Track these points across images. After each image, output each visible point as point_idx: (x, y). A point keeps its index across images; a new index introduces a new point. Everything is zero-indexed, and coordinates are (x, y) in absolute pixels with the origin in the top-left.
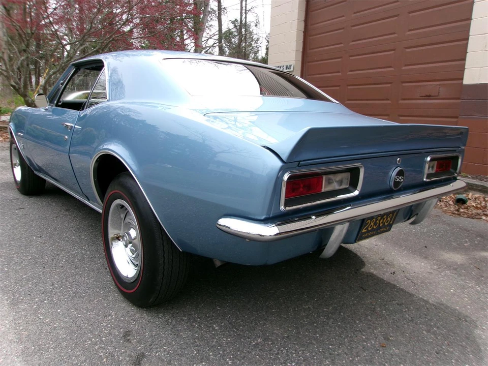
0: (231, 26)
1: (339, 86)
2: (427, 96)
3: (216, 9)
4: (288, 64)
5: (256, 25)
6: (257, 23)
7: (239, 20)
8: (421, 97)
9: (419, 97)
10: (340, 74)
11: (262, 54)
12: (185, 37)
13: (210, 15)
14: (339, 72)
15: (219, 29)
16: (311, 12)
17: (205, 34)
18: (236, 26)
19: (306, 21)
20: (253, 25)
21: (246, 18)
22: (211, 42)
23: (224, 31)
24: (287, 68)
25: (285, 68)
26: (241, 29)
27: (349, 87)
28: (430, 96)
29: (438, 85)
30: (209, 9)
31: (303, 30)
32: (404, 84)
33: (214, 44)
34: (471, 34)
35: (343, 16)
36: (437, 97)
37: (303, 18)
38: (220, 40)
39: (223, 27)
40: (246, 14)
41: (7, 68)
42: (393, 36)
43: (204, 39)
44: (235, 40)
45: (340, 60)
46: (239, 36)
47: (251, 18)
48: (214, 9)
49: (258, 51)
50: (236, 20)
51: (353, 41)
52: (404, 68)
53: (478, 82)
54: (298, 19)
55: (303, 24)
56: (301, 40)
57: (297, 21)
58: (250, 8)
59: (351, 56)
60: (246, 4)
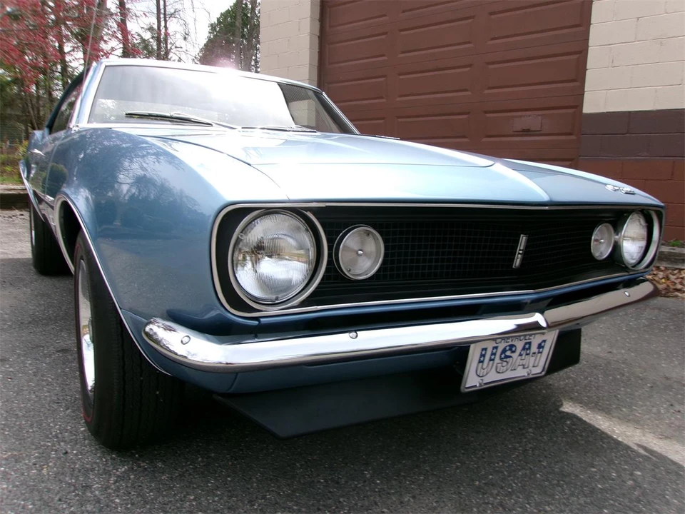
1: (383, 118)
2: (524, 131)
5: (185, 38)
6: (186, 34)
7: (156, 29)
8: (516, 133)
9: (513, 133)
10: (384, 100)
14: (382, 98)
16: (329, 8)
20: (179, 36)
21: (166, 26)
23: (132, 44)
27: (400, 120)
28: (528, 130)
29: (539, 115)
31: (318, 34)
32: (488, 115)
34: (590, 44)
35: (385, 15)
36: (537, 133)
37: (317, 16)
40: (166, 21)
42: (467, 46)
45: (383, 79)
50: (152, 28)
51: (402, 53)
52: (486, 92)
53: (605, 111)
54: (311, 17)
55: (317, 24)
56: (316, 50)
57: (309, 19)
58: (172, 11)
59: (400, 74)
60: (165, 6)
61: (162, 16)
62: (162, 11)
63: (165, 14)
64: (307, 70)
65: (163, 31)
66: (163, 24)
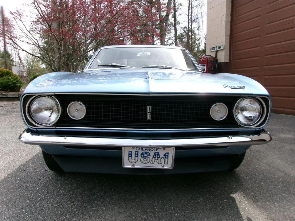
0: (183, 31)
1: (258, 56)
3: (173, 22)
4: (220, 45)
5: (198, 29)
6: (198, 27)
7: (187, 27)
10: (259, 48)
11: (202, 47)
12: (155, 39)
13: (170, 26)
14: (258, 47)
15: (175, 33)
16: (235, 8)
17: (166, 37)
18: (185, 31)
19: (232, 15)
20: (196, 29)
21: (191, 25)
22: (170, 42)
23: (178, 34)
24: (219, 48)
25: (218, 48)
26: (188, 32)
27: (266, 56)
30: (169, 23)
31: (230, 21)
33: (172, 42)
35: (260, 7)
37: (230, 13)
38: (176, 40)
39: (177, 32)
40: (191, 23)
41: (50, 60)
43: (166, 40)
44: (185, 40)
45: (258, 38)
46: (188, 37)
47: (194, 25)
48: (172, 22)
49: (200, 45)
50: (185, 27)
51: (268, 24)
54: (226, 14)
55: (229, 17)
56: (229, 28)
57: (225, 15)
58: (194, 19)
59: (266, 34)
60: (191, 17)
61: (190, 22)
62: (190, 20)
63: (191, 21)
64: (224, 38)
65: (190, 27)
66: (190, 25)
